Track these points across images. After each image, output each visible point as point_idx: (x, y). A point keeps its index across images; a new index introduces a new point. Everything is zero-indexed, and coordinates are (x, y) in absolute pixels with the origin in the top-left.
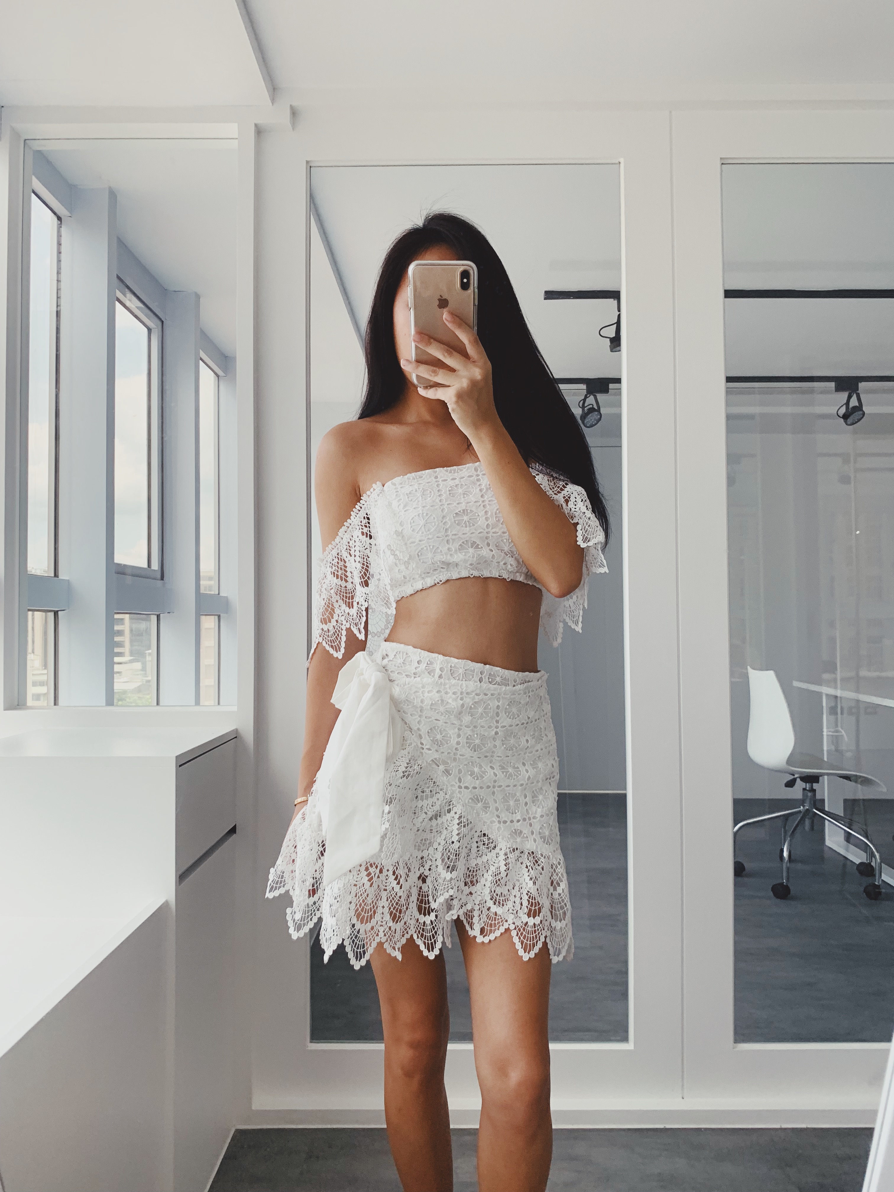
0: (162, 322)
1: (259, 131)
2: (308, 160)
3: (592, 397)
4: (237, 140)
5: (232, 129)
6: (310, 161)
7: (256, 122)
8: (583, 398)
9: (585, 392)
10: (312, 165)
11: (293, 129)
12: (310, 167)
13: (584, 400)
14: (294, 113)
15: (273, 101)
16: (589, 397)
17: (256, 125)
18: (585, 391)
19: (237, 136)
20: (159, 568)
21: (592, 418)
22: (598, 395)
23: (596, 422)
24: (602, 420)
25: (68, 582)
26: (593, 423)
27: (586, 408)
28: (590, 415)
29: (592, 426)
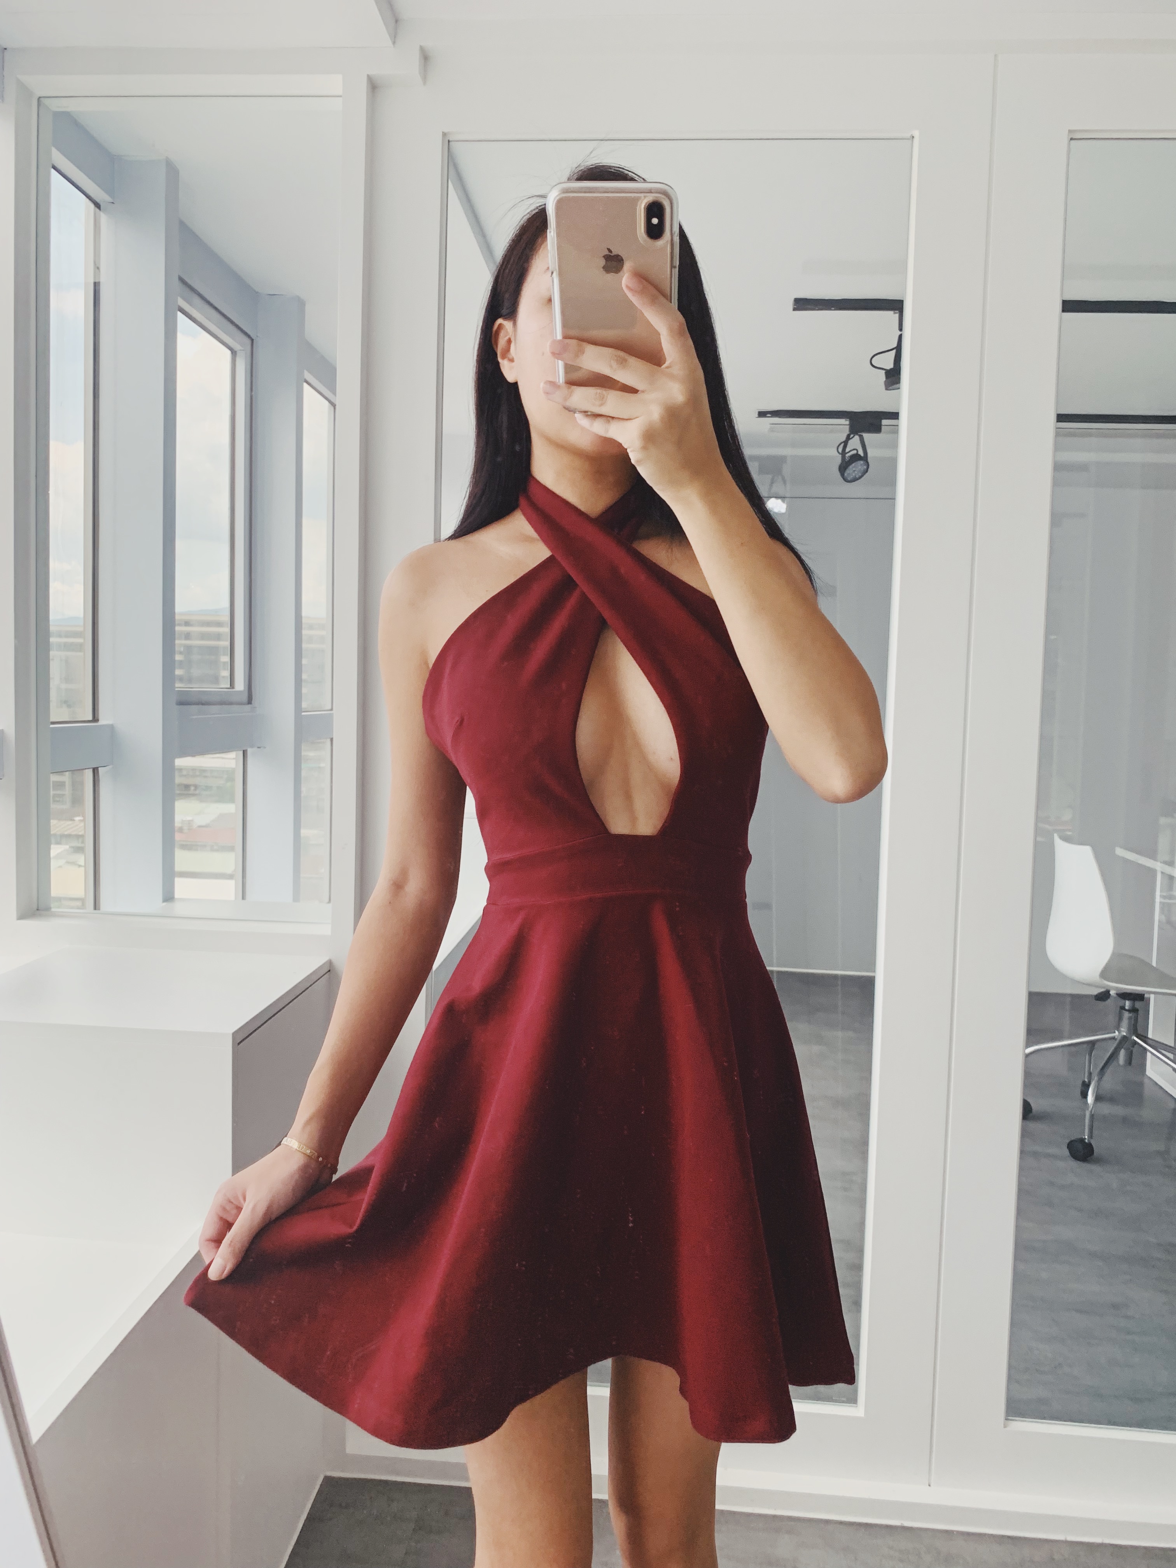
0: (252, 340)
1: (374, 87)
2: (446, 131)
3: (857, 438)
4: (341, 98)
5: (334, 83)
6: (449, 133)
7: (370, 73)
8: (844, 439)
9: (846, 430)
10: (451, 138)
11: (425, 82)
12: (449, 141)
13: (845, 443)
14: (425, 57)
15: (394, 39)
17: (369, 77)
18: (848, 426)
19: (341, 93)
20: (244, 687)
21: (855, 469)
22: (866, 436)
23: (860, 474)
24: (869, 470)
25: (111, 727)
26: (857, 476)
27: (847, 455)
28: (853, 465)
29: (855, 480)
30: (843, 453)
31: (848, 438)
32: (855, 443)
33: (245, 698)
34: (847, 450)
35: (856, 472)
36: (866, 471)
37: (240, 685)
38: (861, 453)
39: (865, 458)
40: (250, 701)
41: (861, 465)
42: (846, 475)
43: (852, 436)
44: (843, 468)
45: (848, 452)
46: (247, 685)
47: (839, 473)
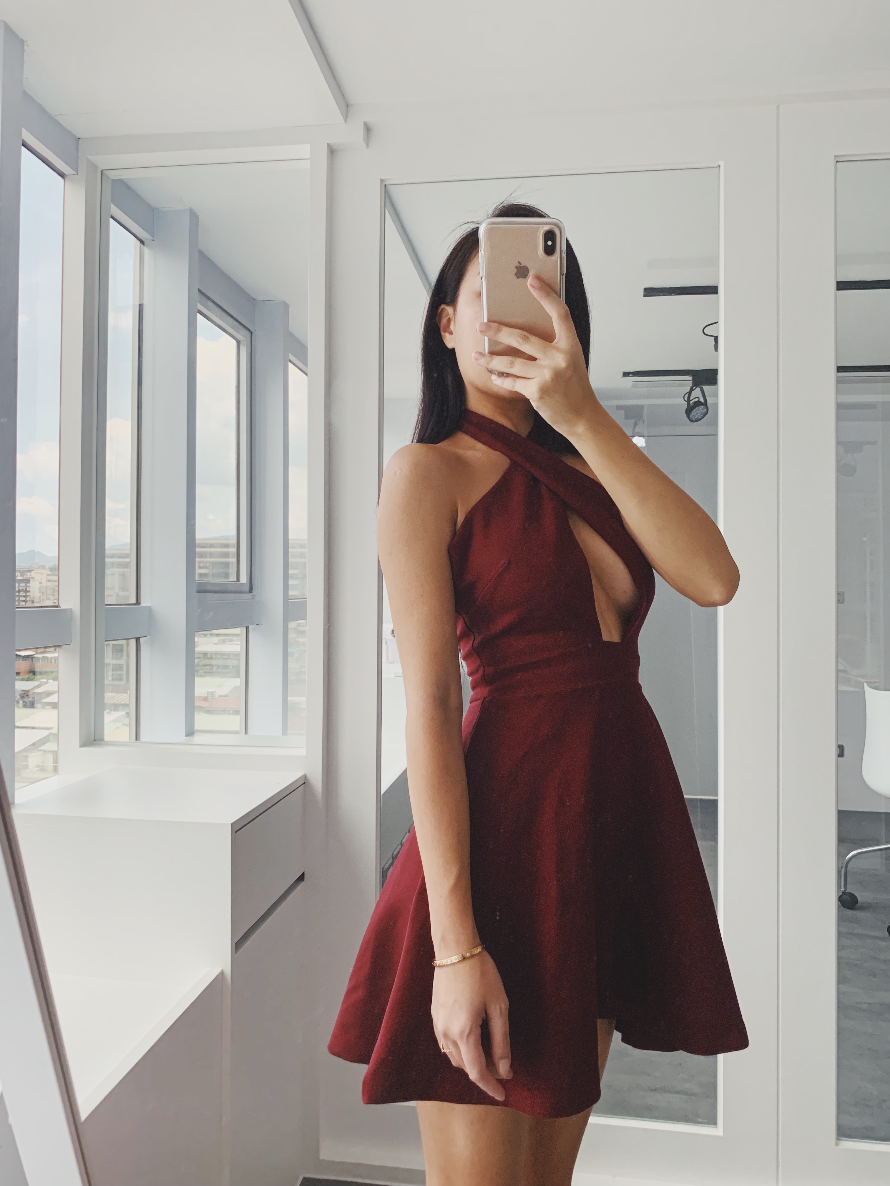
0: (252, 333)
1: (332, 151)
2: (383, 178)
3: (698, 389)
4: (309, 160)
5: (304, 150)
6: (385, 180)
7: (329, 142)
8: (688, 389)
10: (387, 183)
11: (368, 146)
12: (385, 185)
13: (690, 393)
14: (368, 129)
15: (346, 118)
16: (695, 389)
17: (328, 145)
18: (691, 381)
19: (309, 157)
20: (247, 581)
21: (698, 412)
22: (706, 388)
23: (702, 416)
24: (709, 412)
25: (149, 609)
26: (700, 417)
27: (691, 402)
28: (696, 409)
29: (698, 420)
31: (692, 390)
32: (697, 393)
33: (247, 588)
35: (699, 414)
37: (244, 579)
38: (702, 400)
39: (705, 404)
40: (251, 590)
41: (702, 409)
42: (691, 416)
44: (689, 411)
45: (692, 400)
46: (249, 579)
47: (685, 416)
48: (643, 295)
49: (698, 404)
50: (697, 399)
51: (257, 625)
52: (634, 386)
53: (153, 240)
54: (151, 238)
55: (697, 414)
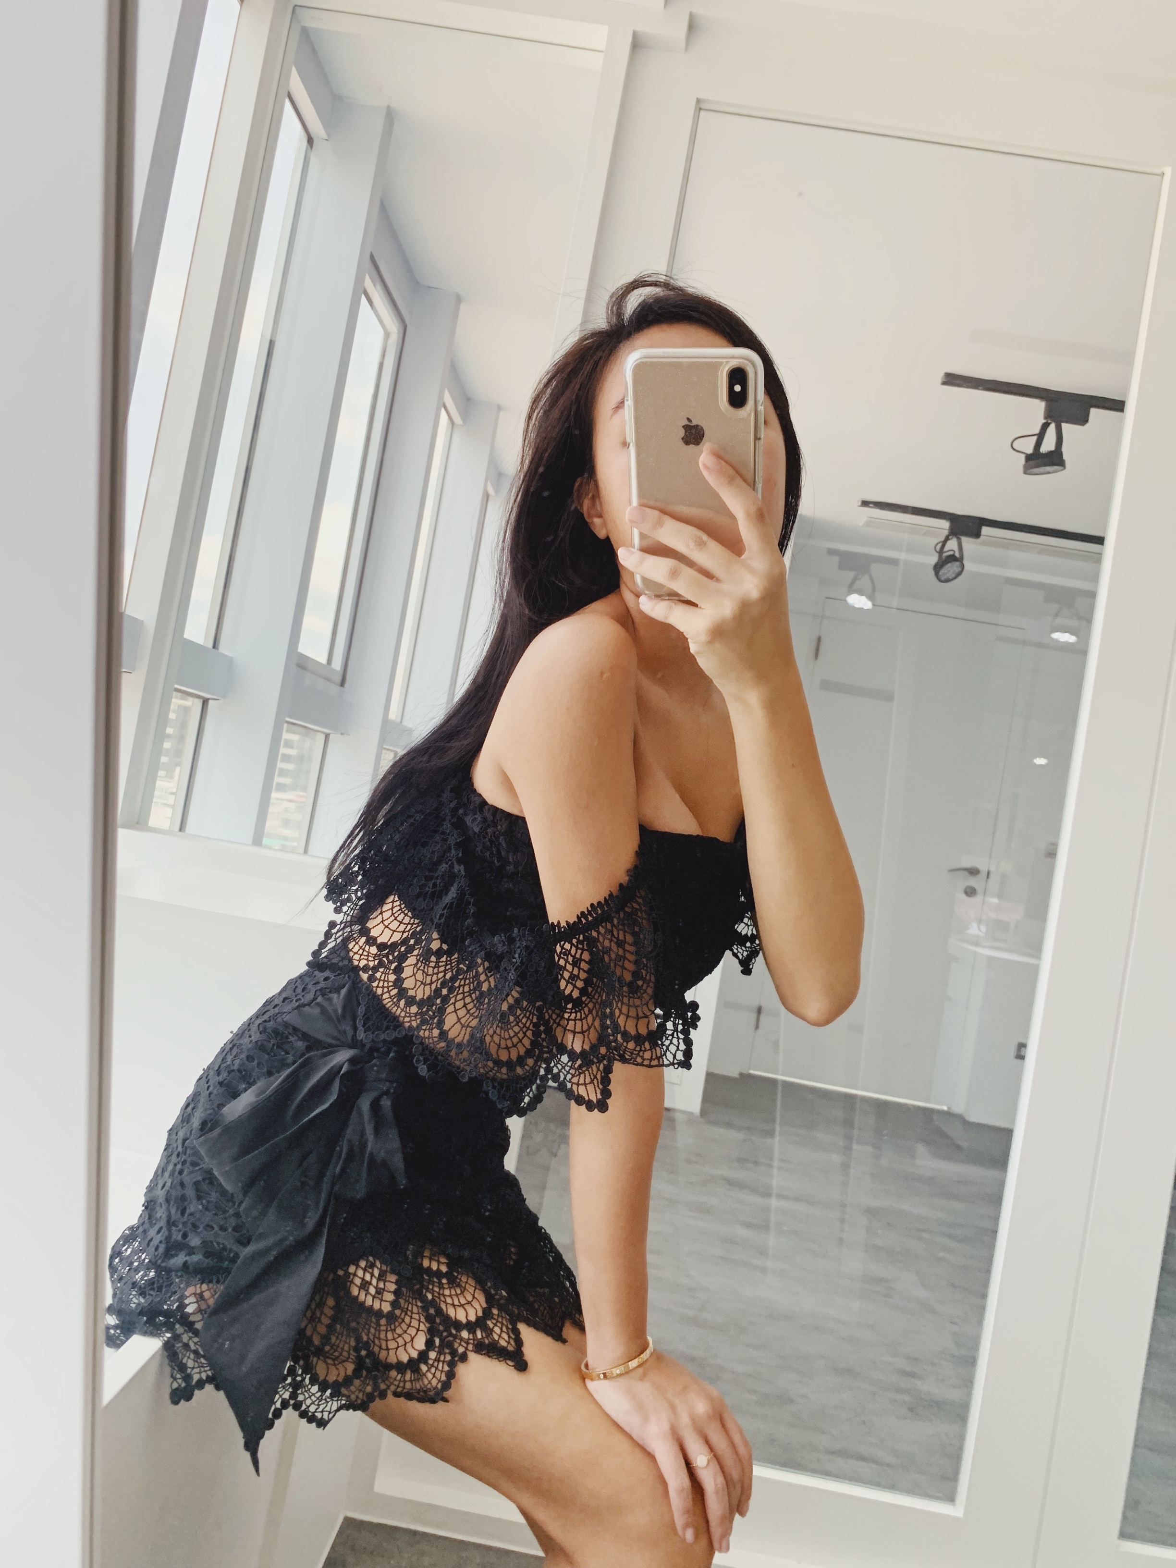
0: (406, 328)
1: (638, 43)
2: (699, 97)
3: (954, 540)
4: (602, 54)
5: (599, 36)
6: (703, 100)
7: (636, 30)
8: (943, 539)
9: (946, 532)
10: (704, 106)
11: (685, 46)
13: (944, 543)
14: (693, 25)
16: (951, 539)
17: (635, 34)
18: (948, 528)
19: (603, 48)
20: (341, 668)
21: (950, 569)
22: (964, 539)
23: (954, 576)
24: (964, 573)
25: (230, 661)
26: (951, 578)
27: (945, 555)
28: (949, 565)
29: (947, 581)
30: (941, 552)
31: (947, 539)
32: (952, 544)
33: (338, 679)
34: (946, 549)
35: (950, 573)
36: (959, 574)
37: (337, 664)
38: (957, 555)
39: (960, 560)
40: (342, 684)
41: (957, 567)
42: (940, 573)
43: (950, 537)
44: (938, 568)
45: (946, 552)
46: (343, 668)
47: (933, 573)
48: (939, 381)
49: (952, 558)
50: (951, 553)
51: (342, 734)
52: (868, 524)
53: (327, 140)
54: (325, 136)
55: (950, 571)
